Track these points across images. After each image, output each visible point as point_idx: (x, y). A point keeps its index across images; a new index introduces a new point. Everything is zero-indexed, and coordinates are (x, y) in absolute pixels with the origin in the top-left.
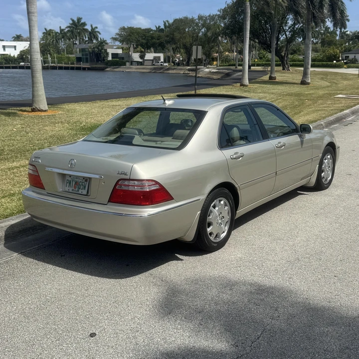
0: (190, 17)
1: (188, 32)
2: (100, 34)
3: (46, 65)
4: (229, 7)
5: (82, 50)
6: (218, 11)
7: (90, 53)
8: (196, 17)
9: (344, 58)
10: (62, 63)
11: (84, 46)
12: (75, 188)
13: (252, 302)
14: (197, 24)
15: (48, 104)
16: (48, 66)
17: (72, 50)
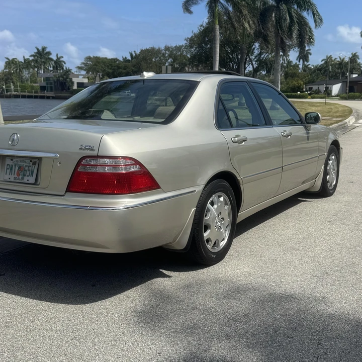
0: (156, 47)
1: (155, 62)
2: (65, 63)
3: (9, 93)
4: (196, 36)
5: (47, 79)
6: (185, 40)
7: (55, 82)
8: (163, 47)
9: (308, 89)
10: (25, 92)
11: (48, 75)
12: (18, 175)
13: (280, 333)
14: (164, 55)
15: (4, 121)
16: (10, 95)
17: (36, 79)
